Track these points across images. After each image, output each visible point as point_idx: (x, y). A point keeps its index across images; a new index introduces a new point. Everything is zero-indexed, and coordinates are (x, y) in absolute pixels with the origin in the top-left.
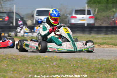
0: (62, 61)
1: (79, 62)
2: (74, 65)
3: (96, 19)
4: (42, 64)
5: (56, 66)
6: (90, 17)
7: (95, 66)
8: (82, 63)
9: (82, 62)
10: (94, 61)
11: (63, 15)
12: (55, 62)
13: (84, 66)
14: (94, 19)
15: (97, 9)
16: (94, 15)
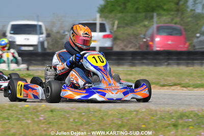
0: (54, 113)
1: (83, 114)
2: (76, 120)
3: (115, 39)
4: (20, 118)
5: (44, 122)
6: (105, 37)
7: (112, 120)
8: (90, 117)
9: (90, 115)
10: (110, 112)
11: (58, 33)
12: (42, 115)
13: (93, 122)
14: (111, 38)
15: (116, 22)
16: (111, 32)
